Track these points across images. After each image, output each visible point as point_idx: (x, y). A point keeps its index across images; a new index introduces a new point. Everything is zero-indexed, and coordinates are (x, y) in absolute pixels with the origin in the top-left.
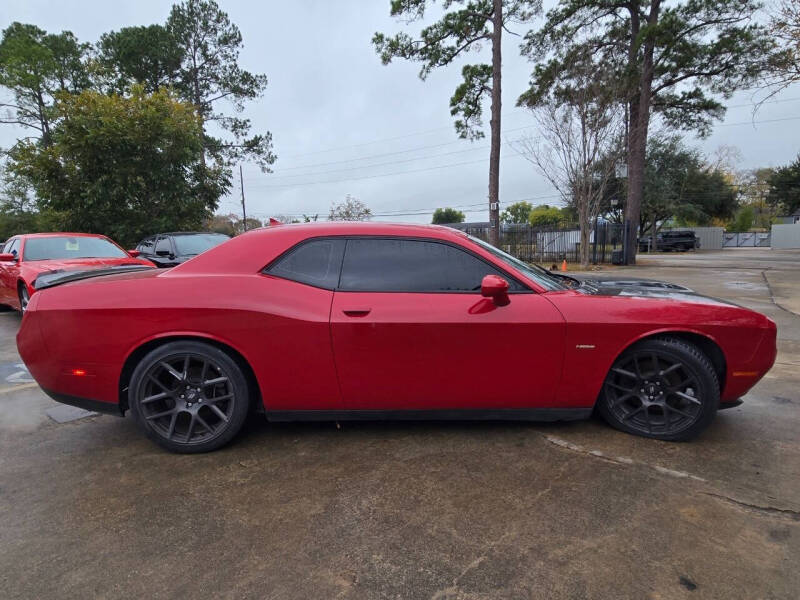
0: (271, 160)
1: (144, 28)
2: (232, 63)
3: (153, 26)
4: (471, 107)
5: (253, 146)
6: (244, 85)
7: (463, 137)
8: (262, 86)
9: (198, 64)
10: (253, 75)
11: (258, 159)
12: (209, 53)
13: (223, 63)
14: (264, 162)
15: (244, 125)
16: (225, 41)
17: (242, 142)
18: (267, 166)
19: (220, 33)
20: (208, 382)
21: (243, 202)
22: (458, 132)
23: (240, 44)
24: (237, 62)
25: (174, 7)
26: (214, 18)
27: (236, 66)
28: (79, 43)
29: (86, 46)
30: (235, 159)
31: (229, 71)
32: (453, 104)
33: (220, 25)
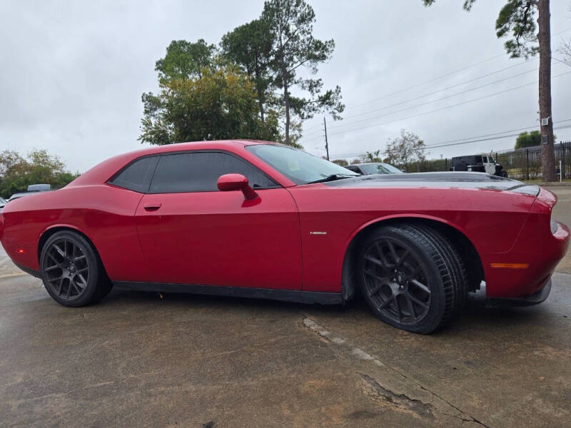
0: (341, 109)
1: (247, 24)
2: (309, 36)
3: (253, 22)
4: (521, 25)
5: (326, 100)
6: (317, 52)
7: (515, 56)
8: (330, 49)
9: (283, 42)
10: (323, 42)
11: (330, 110)
12: (291, 32)
13: (302, 37)
14: (336, 111)
15: (318, 83)
16: (302, 20)
17: (316, 98)
18: (338, 114)
19: (299, 15)
20: (76, 258)
21: (327, 147)
22: (509, 52)
23: (313, 20)
24: (312, 34)
25: (265, 3)
26: (294, 4)
27: (312, 37)
28: (208, 46)
29: (212, 47)
30: (313, 113)
31: (307, 42)
32: (499, 25)
33: (299, 8)
